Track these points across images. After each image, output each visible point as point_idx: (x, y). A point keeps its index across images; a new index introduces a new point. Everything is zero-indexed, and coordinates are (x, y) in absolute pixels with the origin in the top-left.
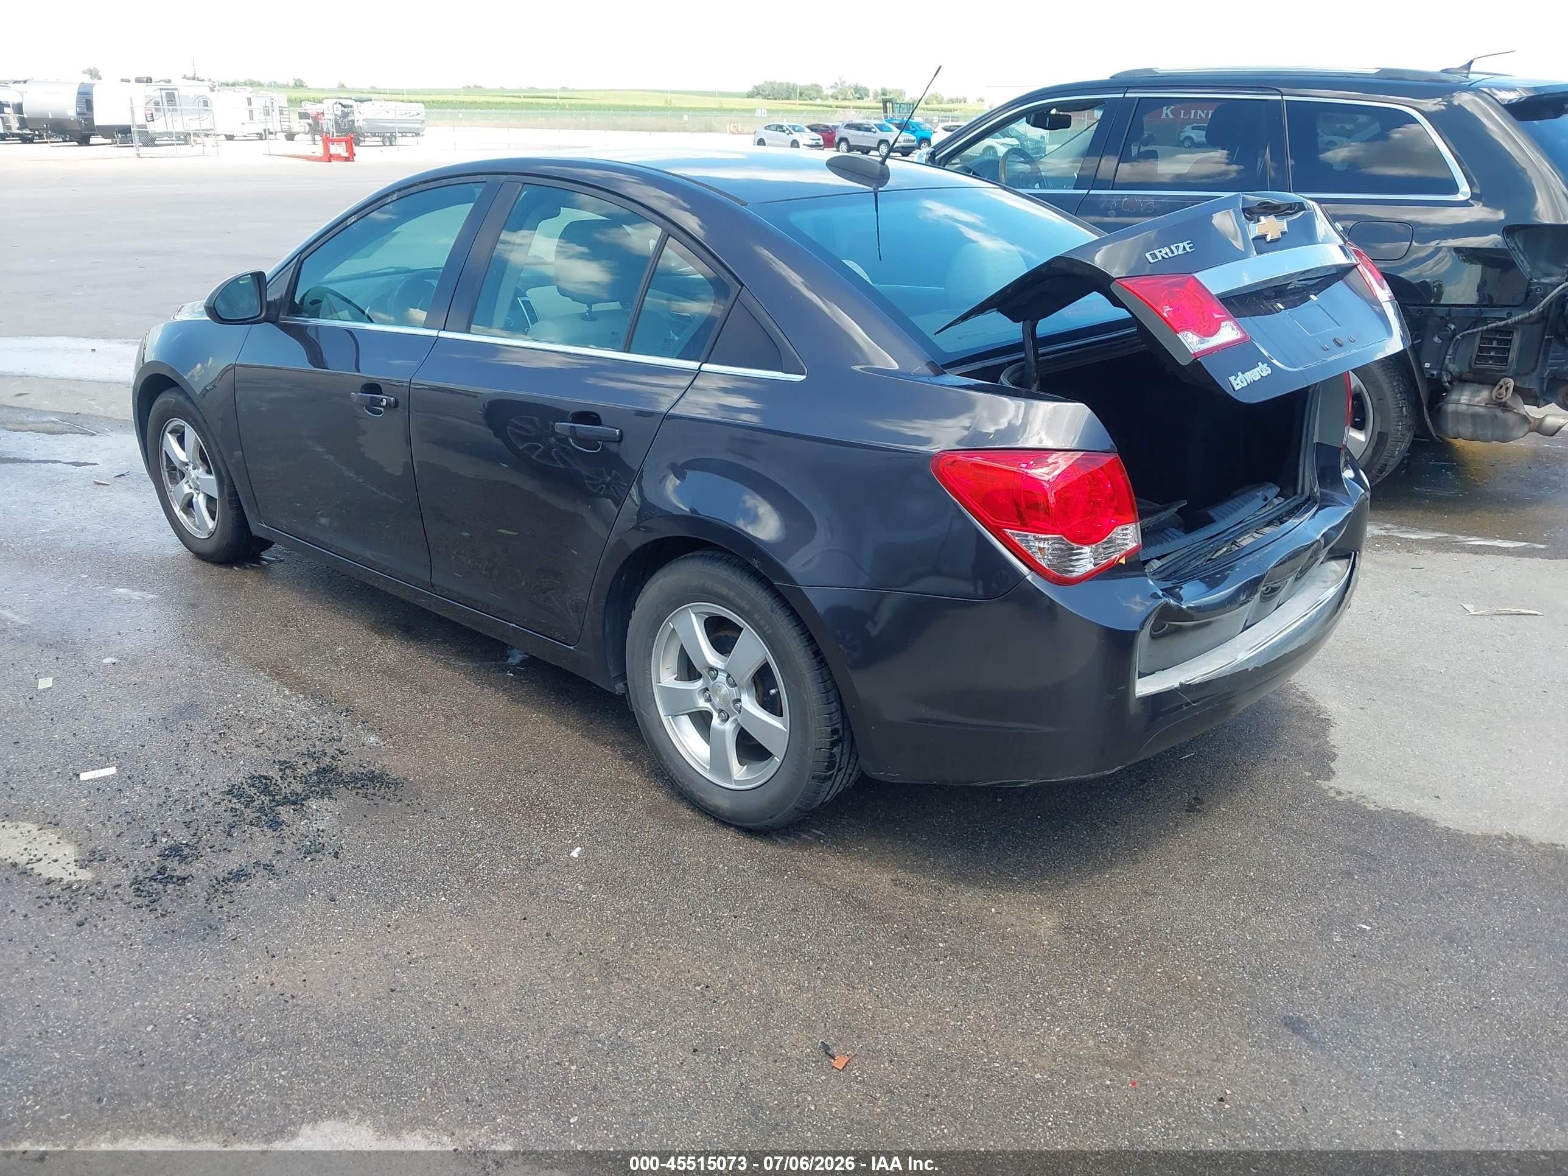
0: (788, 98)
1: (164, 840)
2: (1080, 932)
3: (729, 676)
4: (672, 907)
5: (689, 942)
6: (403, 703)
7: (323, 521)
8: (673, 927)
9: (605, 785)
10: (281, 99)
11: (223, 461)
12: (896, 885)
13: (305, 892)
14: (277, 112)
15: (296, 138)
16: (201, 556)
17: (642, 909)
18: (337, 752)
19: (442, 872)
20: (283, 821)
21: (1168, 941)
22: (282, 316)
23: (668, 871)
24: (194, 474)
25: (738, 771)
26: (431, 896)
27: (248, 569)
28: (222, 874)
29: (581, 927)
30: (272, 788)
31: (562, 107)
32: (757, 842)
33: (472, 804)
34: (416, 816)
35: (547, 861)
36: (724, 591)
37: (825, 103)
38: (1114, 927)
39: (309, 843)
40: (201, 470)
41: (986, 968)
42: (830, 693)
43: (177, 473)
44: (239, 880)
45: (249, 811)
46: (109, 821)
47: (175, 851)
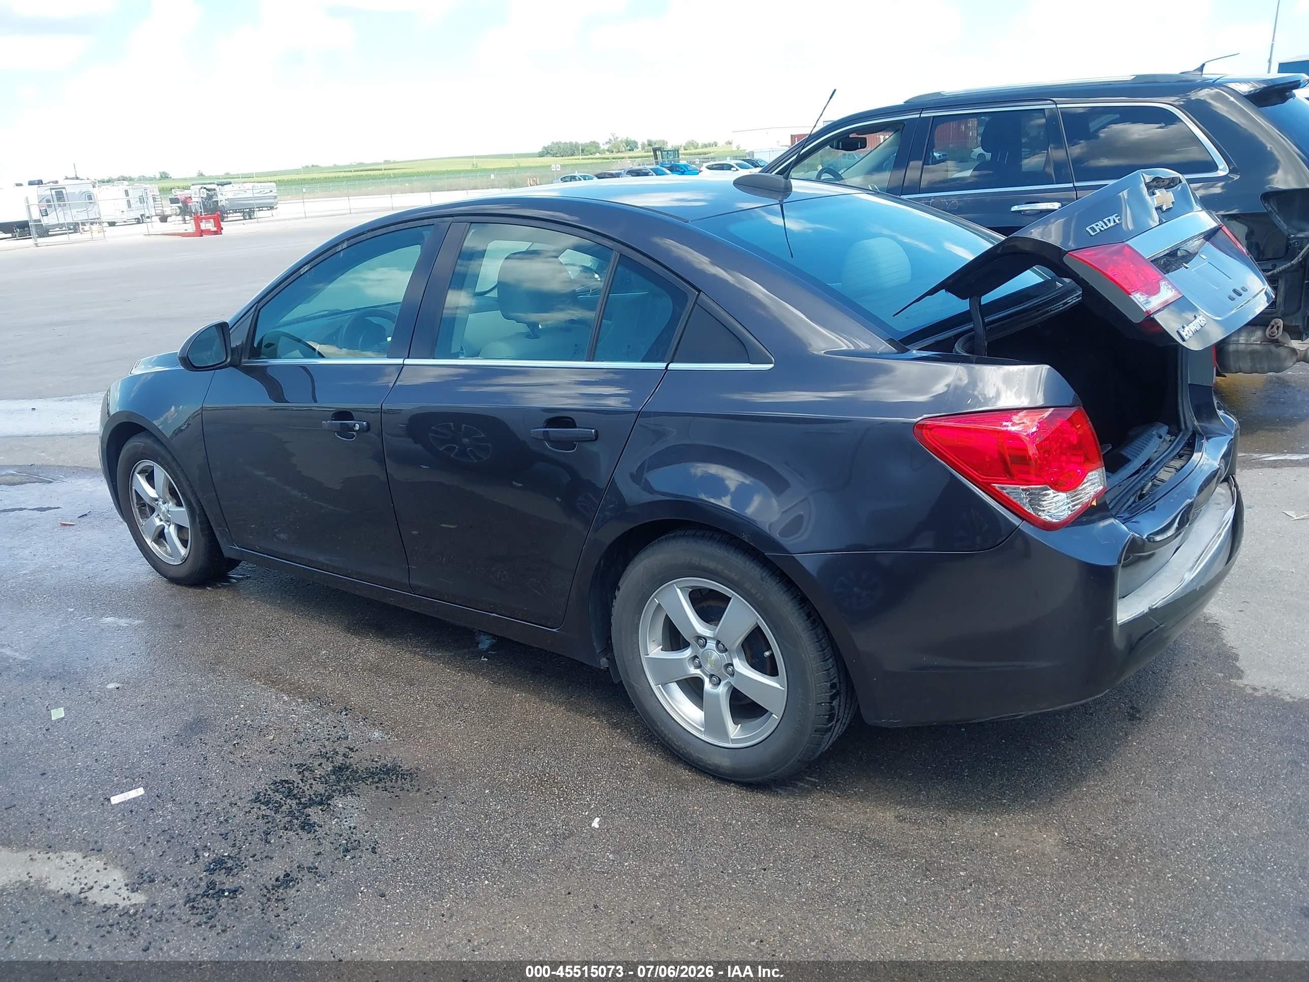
0: (572, 155)
1: (207, 855)
2: (1082, 847)
3: (718, 642)
4: (702, 866)
5: (729, 899)
6: (395, 696)
7: (283, 536)
8: (709, 886)
9: (602, 755)
10: (154, 189)
11: (194, 493)
12: (900, 821)
13: (355, 891)
14: (151, 200)
15: (169, 219)
16: (174, 580)
17: (675, 872)
18: (347, 750)
19: (478, 856)
20: (315, 823)
21: (1165, 846)
22: (243, 360)
23: (687, 831)
24: (164, 508)
25: (734, 730)
26: (474, 880)
27: (220, 588)
28: (270, 882)
29: (624, 896)
30: (295, 792)
31: (389, 177)
32: (760, 795)
33: (486, 786)
34: (438, 804)
35: (572, 834)
36: (712, 565)
37: (603, 156)
38: (1111, 838)
39: (344, 842)
40: (171, 504)
41: (1012, 892)
42: (825, 651)
43: (147, 508)
44: (287, 887)
45: (279, 816)
46: (148, 841)
47: (219, 864)
